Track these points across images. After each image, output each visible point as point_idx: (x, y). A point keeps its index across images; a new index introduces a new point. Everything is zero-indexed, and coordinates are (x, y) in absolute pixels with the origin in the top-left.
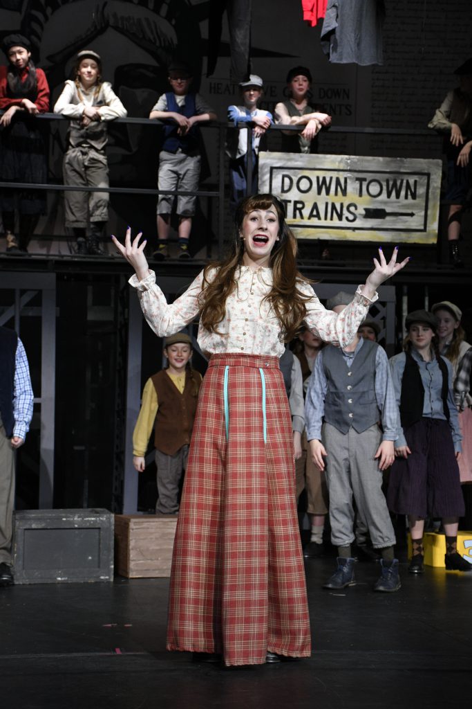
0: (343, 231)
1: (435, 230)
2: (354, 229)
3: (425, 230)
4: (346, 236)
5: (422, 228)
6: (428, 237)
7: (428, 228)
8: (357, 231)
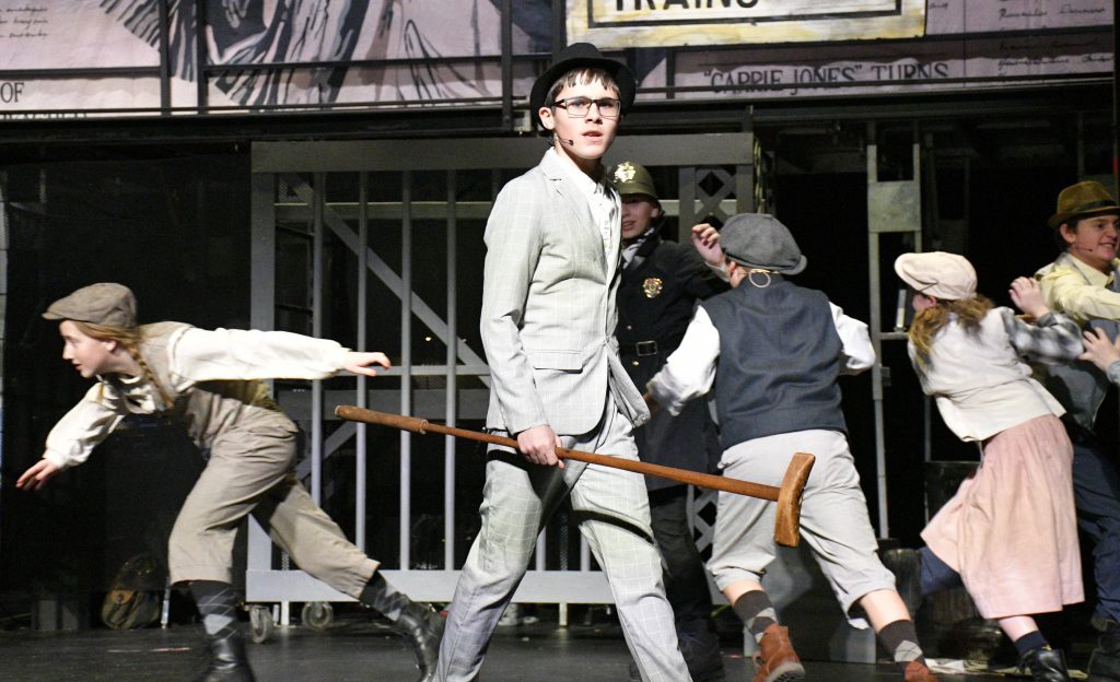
0: (733, 26)
1: (919, 10)
2: (756, 20)
3: (898, 11)
4: (738, 38)
5: (893, 7)
6: (904, 24)
7: (903, 8)
8: (759, 24)
